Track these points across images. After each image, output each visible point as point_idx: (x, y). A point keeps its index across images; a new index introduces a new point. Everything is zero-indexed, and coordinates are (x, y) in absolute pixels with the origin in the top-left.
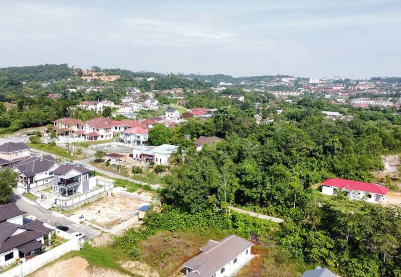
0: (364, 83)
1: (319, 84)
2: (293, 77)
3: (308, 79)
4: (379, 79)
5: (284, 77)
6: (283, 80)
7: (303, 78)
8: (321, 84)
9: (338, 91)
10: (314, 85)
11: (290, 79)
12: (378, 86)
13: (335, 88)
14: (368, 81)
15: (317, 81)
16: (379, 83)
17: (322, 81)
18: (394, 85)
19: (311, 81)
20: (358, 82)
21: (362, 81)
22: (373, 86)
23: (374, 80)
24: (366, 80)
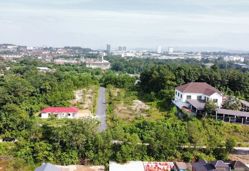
0: (61, 50)
1: (33, 50)
2: (15, 45)
3: (26, 47)
4: (68, 48)
5: (9, 45)
6: (8, 47)
7: (23, 46)
8: (35, 50)
9: (46, 54)
10: (31, 50)
11: (13, 46)
12: (68, 51)
13: (44, 53)
14: (63, 49)
15: (32, 48)
16: (69, 50)
17: (35, 48)
18: (77, 51)
19: (28, 48)
20: (57, 49)
21: (59, 48)
22: (66, 51)
23: (66, 48)
24: (61, 48)
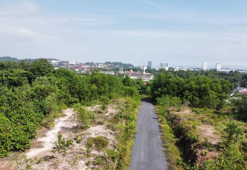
0: (101, 65)
1: (75, 64)
2: (59, 60)
4: (109, 63)
5: (53, 60)
6: (52, 62)
7: (66, 62)
8: (76, 64)
9: (85, 68)
10: (72, 65)
11: (57, 61)
12: (109, 66)
13: (83, 66)
14: (104, 64)
16: (109, 65)
18: (117, 66)
19: (70, 63)
20: (98, 64)
21: (100, 63)
22: (106, 66)
23: (107, 63)
24: (102, 63)
